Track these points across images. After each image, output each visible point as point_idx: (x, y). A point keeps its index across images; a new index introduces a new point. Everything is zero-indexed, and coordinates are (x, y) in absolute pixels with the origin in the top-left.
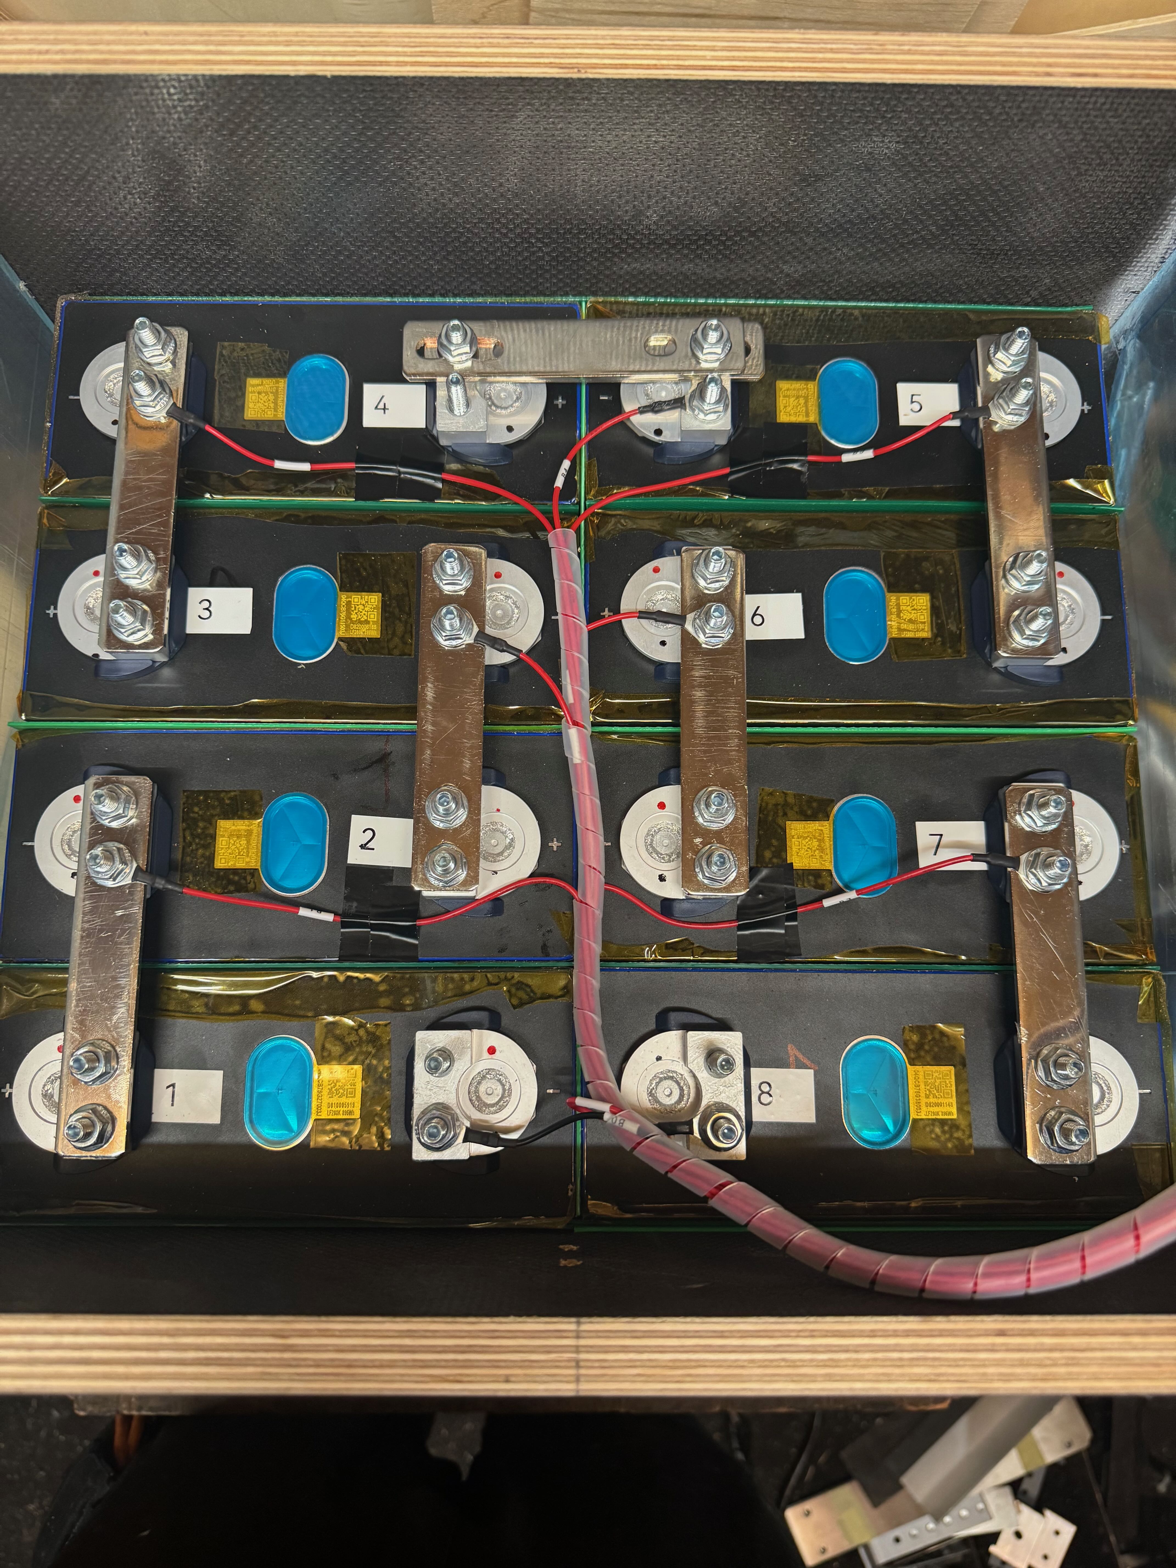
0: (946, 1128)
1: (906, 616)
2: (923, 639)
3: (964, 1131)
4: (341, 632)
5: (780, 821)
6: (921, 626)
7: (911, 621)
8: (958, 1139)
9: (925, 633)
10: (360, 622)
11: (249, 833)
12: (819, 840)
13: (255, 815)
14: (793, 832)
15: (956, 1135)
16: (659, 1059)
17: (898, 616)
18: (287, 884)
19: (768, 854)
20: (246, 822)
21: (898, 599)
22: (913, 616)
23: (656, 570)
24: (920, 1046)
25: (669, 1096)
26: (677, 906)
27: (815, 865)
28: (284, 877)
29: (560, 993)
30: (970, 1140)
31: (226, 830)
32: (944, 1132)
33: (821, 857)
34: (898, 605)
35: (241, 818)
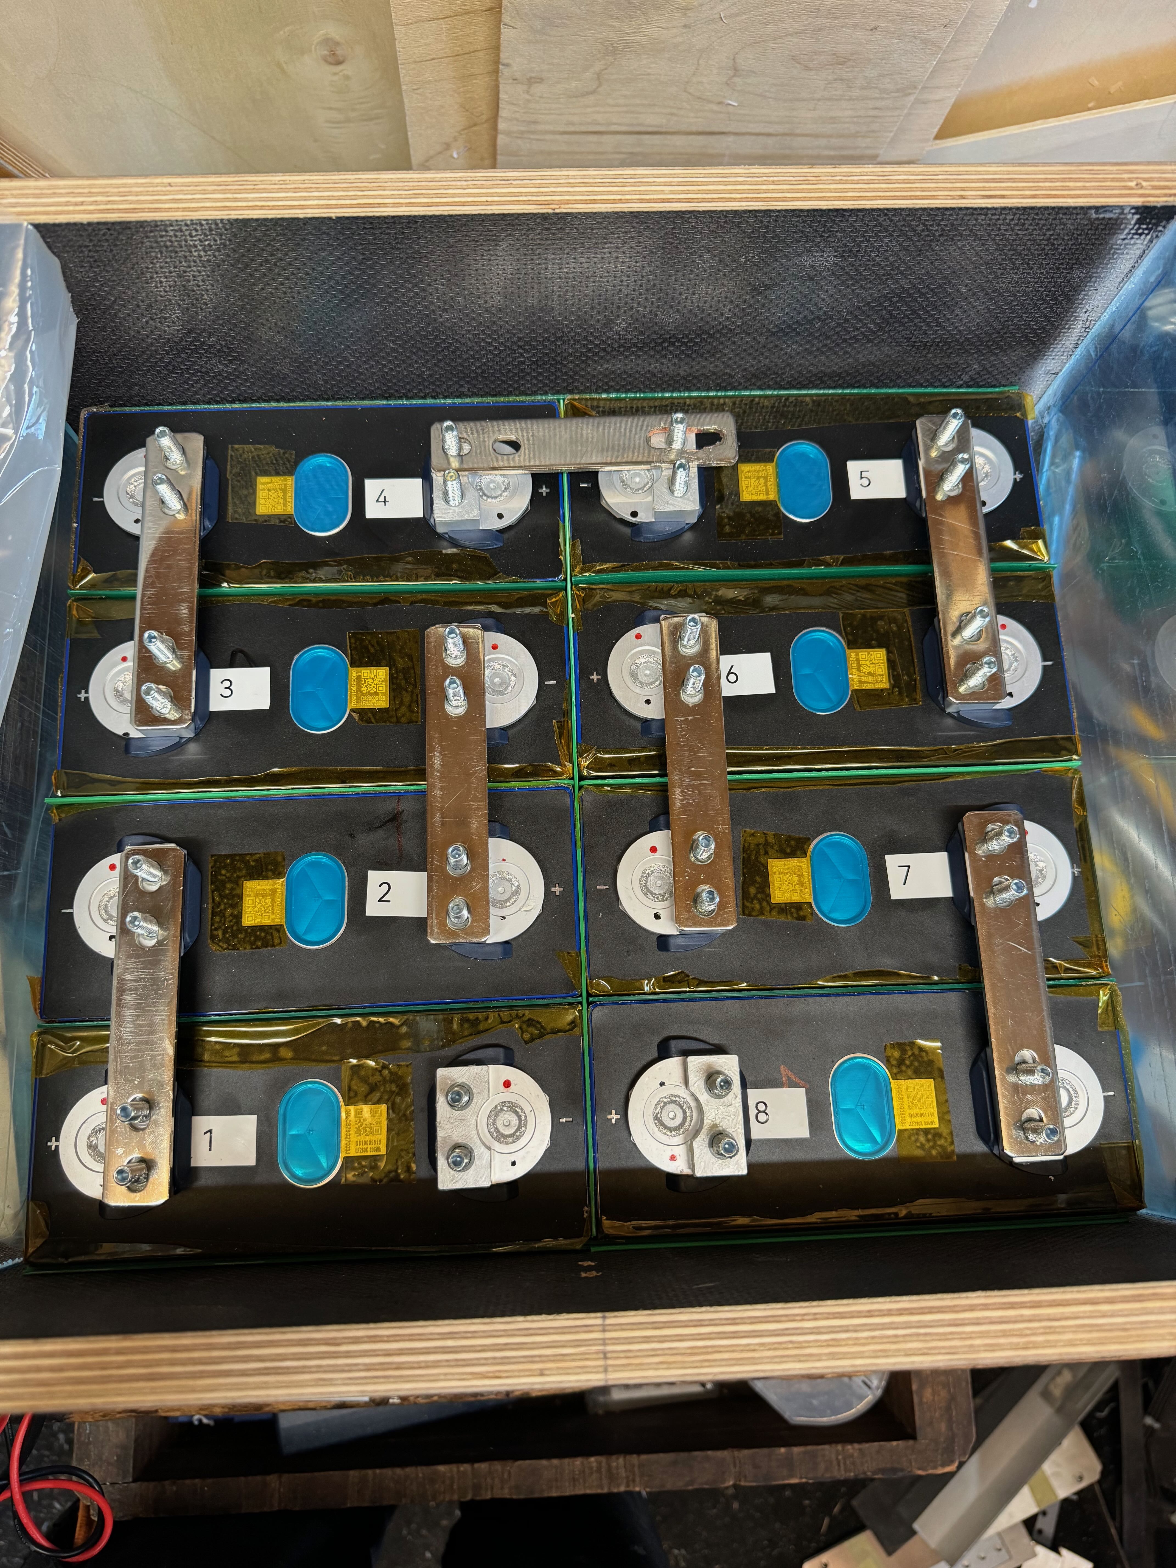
0: (930, 1136)
1: (865, 669)
2: (882, 690)
3: (946, 1138)
4: (353, 704)
5: (762, 859)
6: (880, 678)
7: (870, 674)
8: (941, 1146)
9: (884, 684)
10: (370, 694)
11: (274, 892)
12: (799, 876)
13: (278, 875)
14: (775, 869)
15: (939, 1143)
16: (662, 1084)
17: (859, 670)
18: (309, 937)
19: (752, 891)
20: (271, 881)
21: (857, 655)
22: (872, 670)
23: (638, 637)
24: (901, 1062)
25: (672, 1119)
26: (672, 941)
27: (796, 898)
28: (306, 932)
29: (568, 1027)
30: (952, 1147)
31: (252, 889)
32: (928, 1140)
33: (801, 891)
34: (858, 660)
35: (267, 878)
